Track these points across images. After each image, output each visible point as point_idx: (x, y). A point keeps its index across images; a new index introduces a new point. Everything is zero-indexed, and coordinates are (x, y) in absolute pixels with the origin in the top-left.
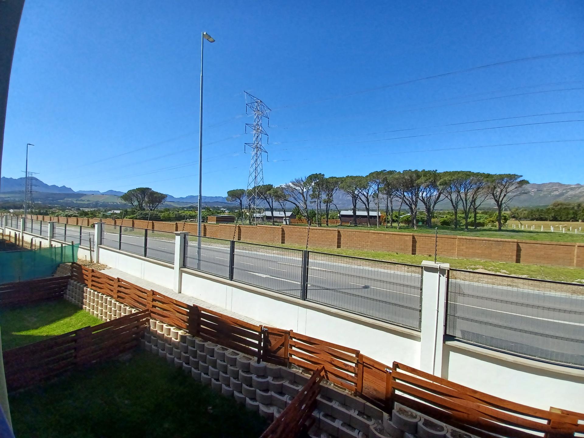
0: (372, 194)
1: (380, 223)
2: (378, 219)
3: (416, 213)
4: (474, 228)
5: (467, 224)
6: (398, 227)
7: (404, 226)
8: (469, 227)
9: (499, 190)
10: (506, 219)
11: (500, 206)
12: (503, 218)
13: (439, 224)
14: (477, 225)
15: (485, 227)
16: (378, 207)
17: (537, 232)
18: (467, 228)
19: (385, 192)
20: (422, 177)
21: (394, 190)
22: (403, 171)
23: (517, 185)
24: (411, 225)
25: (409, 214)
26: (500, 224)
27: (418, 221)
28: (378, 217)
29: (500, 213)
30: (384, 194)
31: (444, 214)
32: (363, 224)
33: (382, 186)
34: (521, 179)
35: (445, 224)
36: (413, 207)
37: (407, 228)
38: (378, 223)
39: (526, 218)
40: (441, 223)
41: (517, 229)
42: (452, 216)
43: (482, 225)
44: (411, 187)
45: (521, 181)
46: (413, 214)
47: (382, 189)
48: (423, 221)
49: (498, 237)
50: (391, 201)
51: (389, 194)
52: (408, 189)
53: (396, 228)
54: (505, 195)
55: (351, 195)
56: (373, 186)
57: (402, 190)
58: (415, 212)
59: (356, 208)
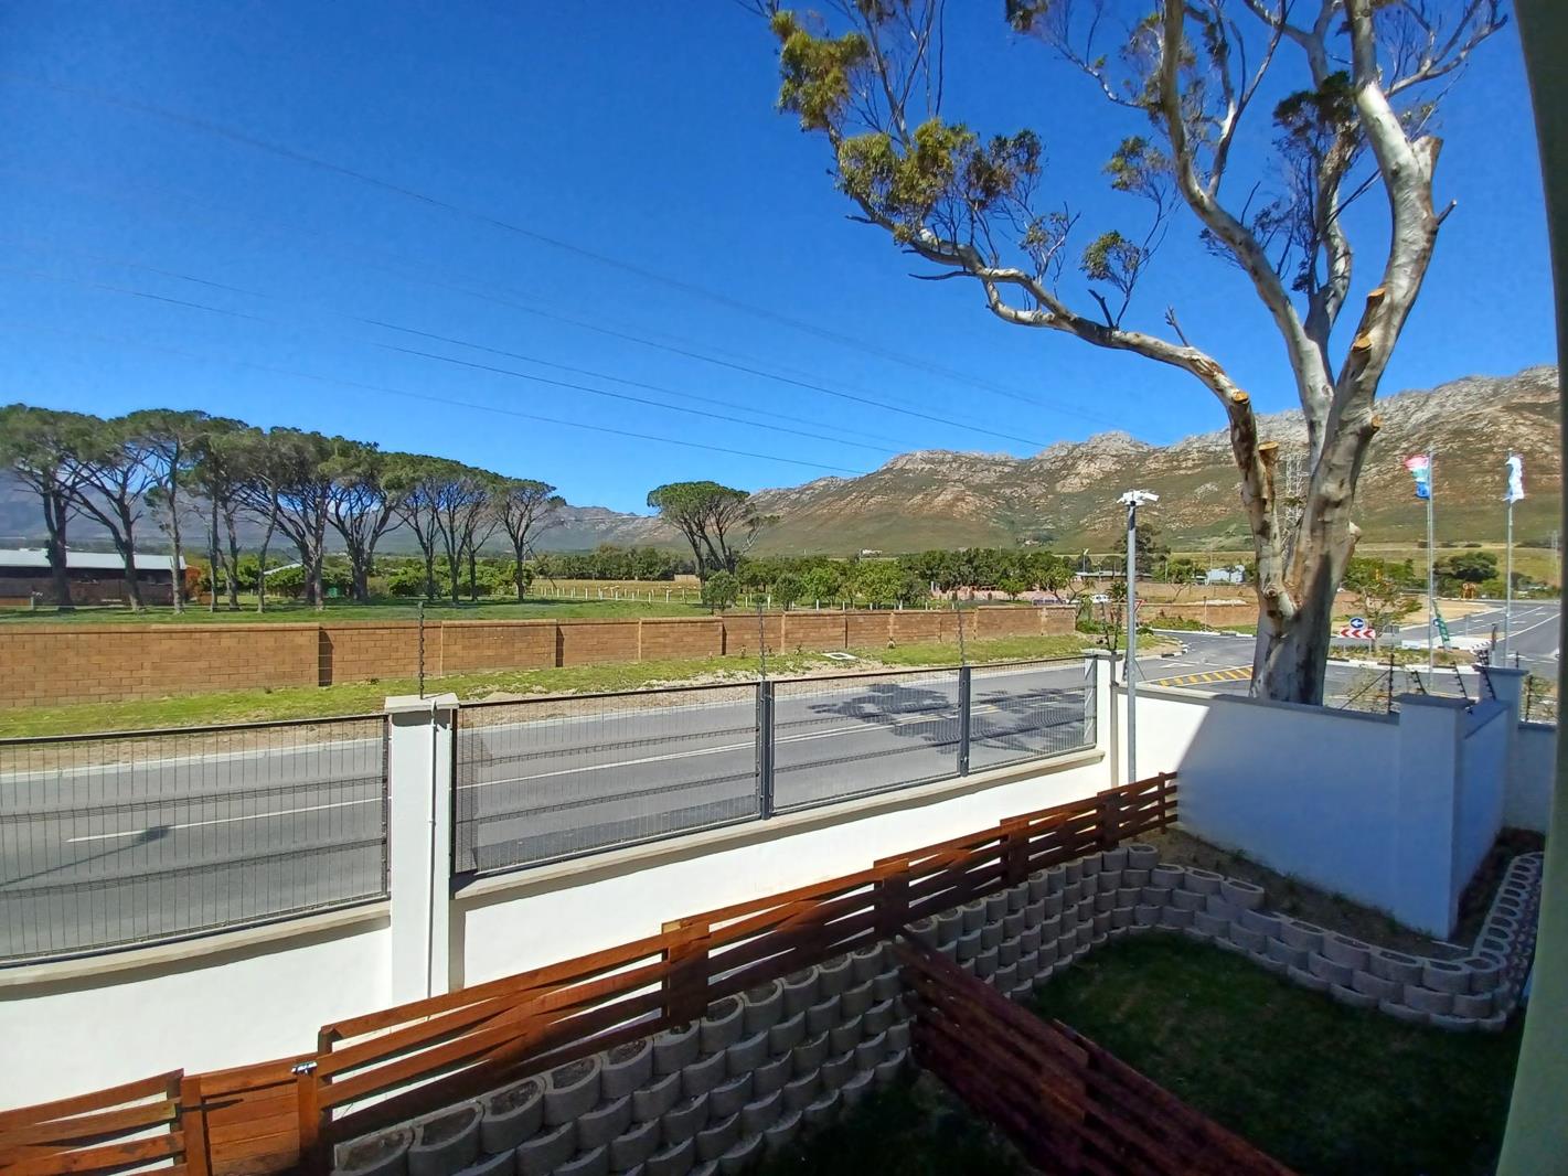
0: (145, 491)
1: (185, 596)
2: (175, 582)
3: (319, 562)
4: (471, 598)
5: (456, 591)
6: (260, 607)
7: (279, 603)
8: (460, 598)
9: (518, 513)
10: (530, 578)
11: (519, 548)
12: (525, 574)
13: (388, 593)
14: (475, 591)
15: (493, 597)
16: (177, 540)
17: (581, 602)
18: (455, 599)
19: (202, 488)
20: (336, 456)
21: (239, 485)
22: (272, 429)
23: (548, 506)
24: (303, 597)
25: (294, 566)
26: (521, 589)
27: (326, 586)
28: (175, 575)
29: (520, 563)
30: (195, 494)
31: (396, 564)
32: (105, 600)
33: (187, 466)
34: (553, 494)
35: (404, 592)
36: (310, 541)
37: (291, 608)
38: (176, 596)
39: (560, 575)
40: (392, 588)
41: (549, 597)
42: (419, 570)
43: (487, 590)
44: (299, 482)
45: (553, 499)
46: (311, 566)
47: (189, 479)
48: (342, 585)
49: (518, 616)
50: (229, 521)
51: (220, 495)
52: (290, 486)
53: (250, 608)
54: (527, 526)
55: (35, 484)
56: (151, 461)
57: (269, 488)
58: (315, 558)
59: (64, 542)
